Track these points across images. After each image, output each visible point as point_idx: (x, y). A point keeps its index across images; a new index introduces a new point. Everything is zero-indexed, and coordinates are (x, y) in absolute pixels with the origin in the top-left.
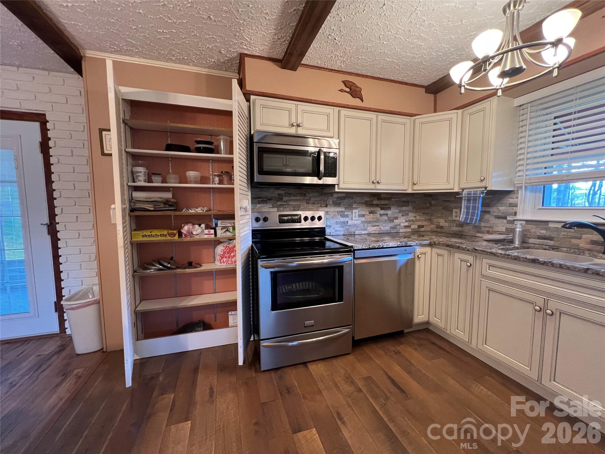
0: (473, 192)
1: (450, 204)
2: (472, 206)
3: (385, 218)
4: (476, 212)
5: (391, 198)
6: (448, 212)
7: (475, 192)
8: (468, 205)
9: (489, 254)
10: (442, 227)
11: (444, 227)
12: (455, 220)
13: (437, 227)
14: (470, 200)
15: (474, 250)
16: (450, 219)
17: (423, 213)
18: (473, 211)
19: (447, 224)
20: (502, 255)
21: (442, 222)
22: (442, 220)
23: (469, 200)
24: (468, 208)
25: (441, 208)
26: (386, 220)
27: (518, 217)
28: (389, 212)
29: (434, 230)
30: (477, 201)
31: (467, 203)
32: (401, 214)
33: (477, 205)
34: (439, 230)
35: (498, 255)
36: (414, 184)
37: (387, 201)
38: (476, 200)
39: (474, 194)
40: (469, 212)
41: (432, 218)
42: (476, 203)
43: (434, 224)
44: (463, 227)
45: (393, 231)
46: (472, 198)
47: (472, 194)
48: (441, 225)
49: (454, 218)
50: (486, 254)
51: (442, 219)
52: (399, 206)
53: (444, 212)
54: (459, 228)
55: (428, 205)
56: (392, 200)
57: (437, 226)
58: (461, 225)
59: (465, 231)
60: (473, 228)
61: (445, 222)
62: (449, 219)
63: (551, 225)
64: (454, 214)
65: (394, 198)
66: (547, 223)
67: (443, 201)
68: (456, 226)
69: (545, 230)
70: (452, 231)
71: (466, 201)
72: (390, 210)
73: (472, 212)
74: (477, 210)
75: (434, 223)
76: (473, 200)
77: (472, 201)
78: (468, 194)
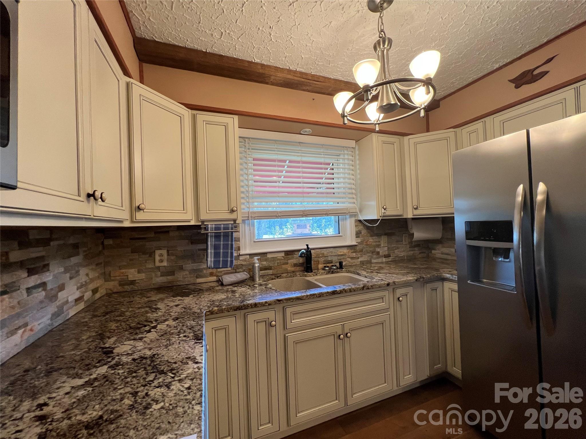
0: (222, 226)
1: (147, 243)
2: (223, 244)
3: (41, 294)
4: (229, 251)
5: (50, 240)
6: (144, 256)
7: (225, 226)
8: (217, 243)
9: (295, 300)
10: (133, 282)
11: (137, 281)
12: (158, 268)
13: (120, 285)
14: (220, 236)
15: (277, 302)
16: (150, 266)
17: (97, 265)
18: (225, 251)
19: (143, 274)
20: (308, 297)
21: (132, 274)
22: (132, 271)
23: (217, 236)
24: (216, 247)
25: (129, 250)
26: (41, 302)
27: (242, 252)
28: (48, 277)
29: (115, 290)
30: (230, 237)
31: (215, 241)
32: (68, 275)
33: (230, 243)
34: (128, 288)
35: (305, 297)
36: (139, 208)
37: (41, 249)
38: (228, 236)
39: (225, 228)
40: (220, 253)
41: (109, 269)
42: (228, 241)
43: (113, 280)
44: (174, 275)
45: (56, 322)
46: (222, 234)
47: (222, 229)
48: (131, 277)
49: (158, 264)
50: (292, 301)
51: (132, 268)
52: (64, 259)
53: (136, 256)
54: (168, 277)
55: (100, 248)
56: (52, 243)
57: (120, 282)
58: (171, 272)
59: (179, 279)
60: (190, 273)
61: (139, 272)
62: (147, 266)
63: (269, 256)
64: (157, 258)
65: (57, 239)
66: (266, 255)
67: (131, 239)
68: (161, 276)
69: (266, 261)
70: (153, 284)
71: (213, 237)
72: (48, 270)
73: (223, 252)
74: (230, 248)
75: (112, 278)
76: (224, 236)
77: (222, 239)
78: (216, 229)
